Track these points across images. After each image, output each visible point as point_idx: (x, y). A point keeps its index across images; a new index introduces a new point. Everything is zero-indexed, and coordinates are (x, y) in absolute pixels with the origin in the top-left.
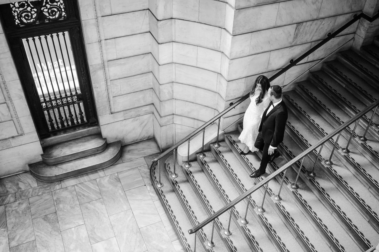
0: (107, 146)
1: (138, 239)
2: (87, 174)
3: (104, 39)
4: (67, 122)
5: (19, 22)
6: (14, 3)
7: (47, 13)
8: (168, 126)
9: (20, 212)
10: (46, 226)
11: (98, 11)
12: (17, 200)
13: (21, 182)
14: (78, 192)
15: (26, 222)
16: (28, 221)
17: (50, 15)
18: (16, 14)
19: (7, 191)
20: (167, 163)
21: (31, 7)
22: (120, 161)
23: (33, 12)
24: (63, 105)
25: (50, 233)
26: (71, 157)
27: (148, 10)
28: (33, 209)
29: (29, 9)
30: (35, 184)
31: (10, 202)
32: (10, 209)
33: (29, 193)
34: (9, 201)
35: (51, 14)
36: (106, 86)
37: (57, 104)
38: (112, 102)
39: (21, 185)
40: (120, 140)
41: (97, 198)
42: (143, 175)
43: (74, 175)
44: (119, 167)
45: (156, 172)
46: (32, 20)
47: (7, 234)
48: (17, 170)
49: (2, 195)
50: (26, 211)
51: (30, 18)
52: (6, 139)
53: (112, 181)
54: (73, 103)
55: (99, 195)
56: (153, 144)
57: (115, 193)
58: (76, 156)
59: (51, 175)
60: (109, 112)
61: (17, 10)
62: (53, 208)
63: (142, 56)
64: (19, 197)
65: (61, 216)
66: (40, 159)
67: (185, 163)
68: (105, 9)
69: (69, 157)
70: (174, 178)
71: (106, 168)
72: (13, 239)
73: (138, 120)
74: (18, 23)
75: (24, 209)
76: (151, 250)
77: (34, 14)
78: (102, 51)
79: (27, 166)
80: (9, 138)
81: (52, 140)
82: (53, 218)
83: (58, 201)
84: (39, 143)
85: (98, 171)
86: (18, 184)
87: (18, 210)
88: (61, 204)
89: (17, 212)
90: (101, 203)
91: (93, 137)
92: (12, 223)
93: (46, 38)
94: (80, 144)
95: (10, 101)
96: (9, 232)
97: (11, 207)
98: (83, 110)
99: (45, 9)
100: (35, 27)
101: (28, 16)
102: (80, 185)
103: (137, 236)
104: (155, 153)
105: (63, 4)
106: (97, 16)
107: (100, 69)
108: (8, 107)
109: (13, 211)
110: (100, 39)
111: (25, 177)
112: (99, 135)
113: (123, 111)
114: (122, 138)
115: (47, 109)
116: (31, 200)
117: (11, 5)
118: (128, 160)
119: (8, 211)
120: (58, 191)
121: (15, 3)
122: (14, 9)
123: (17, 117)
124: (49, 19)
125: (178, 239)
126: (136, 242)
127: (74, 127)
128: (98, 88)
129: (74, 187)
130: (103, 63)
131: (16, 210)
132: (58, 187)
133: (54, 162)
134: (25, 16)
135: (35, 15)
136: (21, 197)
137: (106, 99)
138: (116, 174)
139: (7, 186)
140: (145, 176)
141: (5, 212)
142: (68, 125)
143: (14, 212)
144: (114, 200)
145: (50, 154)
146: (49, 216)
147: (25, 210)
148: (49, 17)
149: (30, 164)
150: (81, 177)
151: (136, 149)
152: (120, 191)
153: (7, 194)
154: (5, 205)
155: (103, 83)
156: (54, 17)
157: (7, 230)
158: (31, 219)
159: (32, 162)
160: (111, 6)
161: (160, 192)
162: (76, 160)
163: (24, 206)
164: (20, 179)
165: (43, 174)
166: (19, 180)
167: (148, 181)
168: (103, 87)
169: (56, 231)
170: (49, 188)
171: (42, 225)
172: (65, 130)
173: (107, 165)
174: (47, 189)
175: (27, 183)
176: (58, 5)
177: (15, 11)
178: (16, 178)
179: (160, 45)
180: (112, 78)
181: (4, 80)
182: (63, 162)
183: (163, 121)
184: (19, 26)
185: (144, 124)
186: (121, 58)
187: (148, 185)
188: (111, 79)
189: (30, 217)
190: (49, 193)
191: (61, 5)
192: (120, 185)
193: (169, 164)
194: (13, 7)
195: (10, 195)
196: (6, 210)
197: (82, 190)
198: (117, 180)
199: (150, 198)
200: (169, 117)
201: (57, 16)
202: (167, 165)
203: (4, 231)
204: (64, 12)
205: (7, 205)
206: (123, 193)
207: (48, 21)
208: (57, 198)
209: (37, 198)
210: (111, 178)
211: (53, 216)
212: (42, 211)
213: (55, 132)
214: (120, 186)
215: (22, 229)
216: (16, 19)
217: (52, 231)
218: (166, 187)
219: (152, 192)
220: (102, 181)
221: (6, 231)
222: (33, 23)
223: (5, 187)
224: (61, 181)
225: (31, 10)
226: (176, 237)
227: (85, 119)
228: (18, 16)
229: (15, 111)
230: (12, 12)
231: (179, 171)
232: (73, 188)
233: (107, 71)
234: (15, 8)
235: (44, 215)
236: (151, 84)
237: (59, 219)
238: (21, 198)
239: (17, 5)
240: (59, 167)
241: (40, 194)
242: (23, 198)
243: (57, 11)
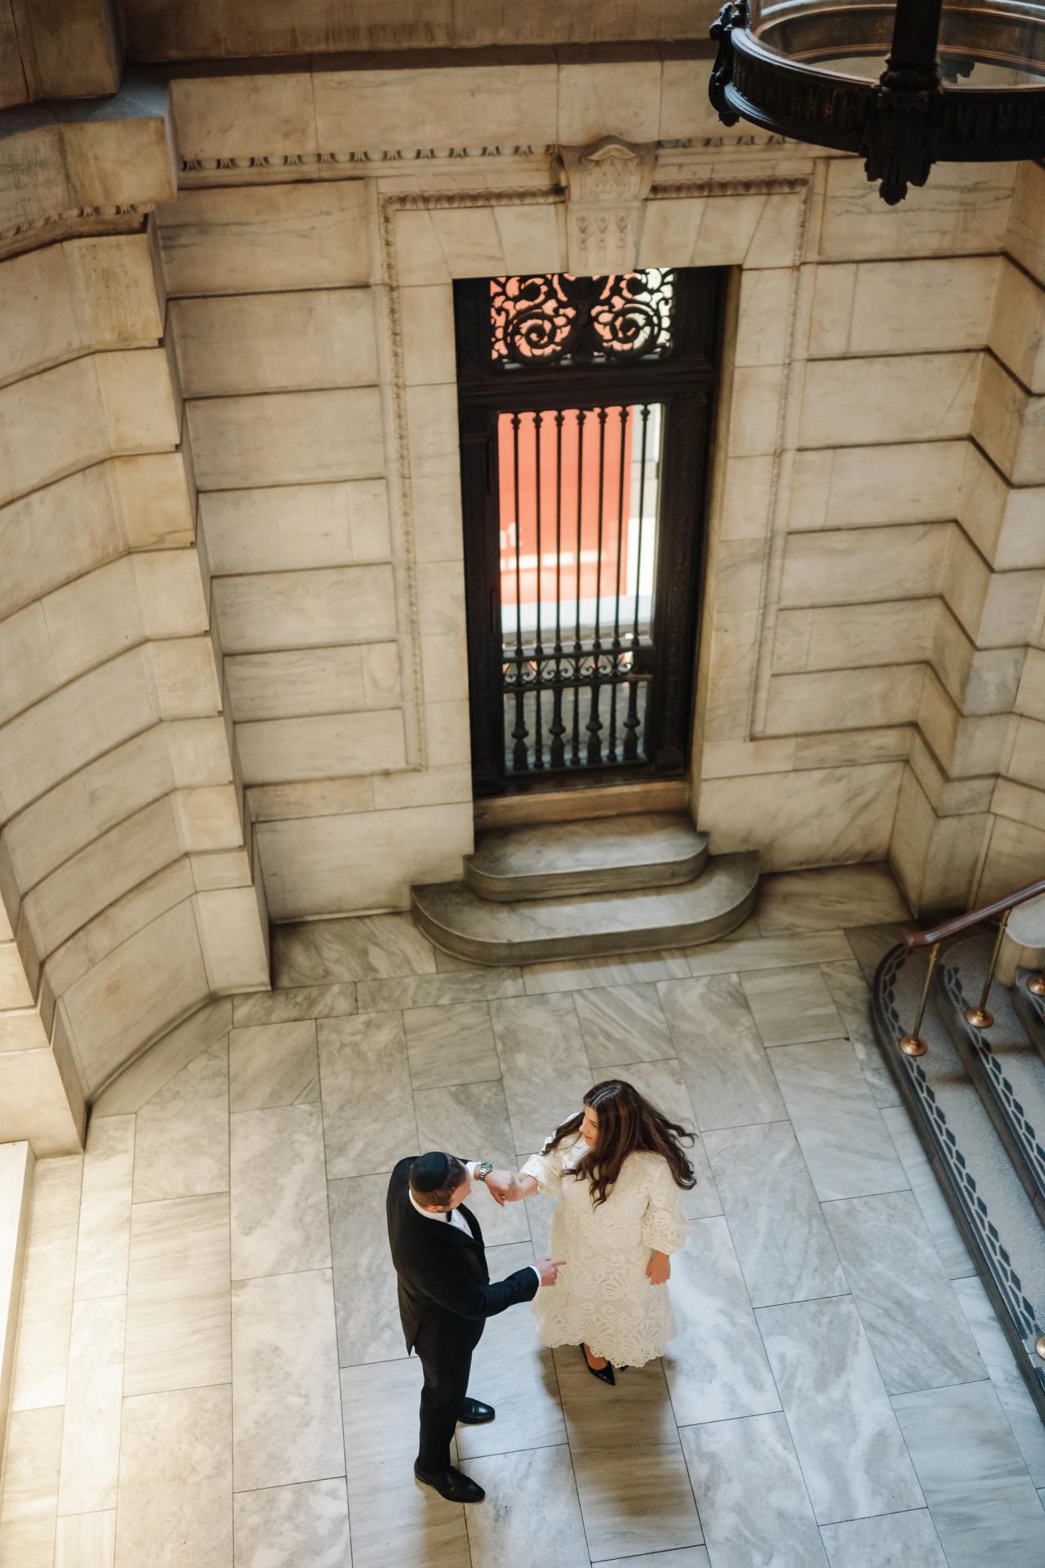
0: (706, 865)
1: (813, 1242)
2: (623, 959)
3: (796, 446)
4: (576, 750)
5: (504, 351)
6: (503, 280)
7: (608, 328)
8: (966, 820)
9: (371, 1055)
10: (464, 1123)
11: (801, 339)
12: (360, 1011)
13: (378, 946)
14: (586, 1019)
15: (390, 1097)
16: (396, 1093)
17: (615, 337)
18: (500, 321)
19: (327, 972)
20: (949, 966)
21: (558, 301)
22: (749, 929)
23: (560, 321)
24: (577, 682)
25: (476, 1152)
26: (572, 884)
27: (982, 355)
28: (417, 1053)
29: (549, 307)
30: (426, 964)
31: (334, 1014)
32: (333, 1036)
33: (405, 991)
34: (332, 1008)
35: (620, 335)
36: (760, 626)
37: (558, 672)
38: (763, 695)
39: (377, 958)
40: (757, 848)
41: (658, 1056)
42: (840, 996)
43: (574, 955)
44: (745, 952)
45: (896, 994)
46: (548, 350)
47: (320, 1129)
48: (369, 901)
49: (310, 982)
50: (392, 1055)
51: (546, 339)
52: (361, 776)
53: (716, 999)
54: (616, 679)
55: (665, 1046)
56: (881, 886)
57: (728, 1048)
58: (593, 882)
59: (492, 936)
60: (743, 732)
61: (509, 305)
62: (491, 1062)
63: (920, 529)
64: (368, 1000)
65: (520, 1100)
66: (456, 871)
67: (1029, 975)
68: (827, 331)
69: (565, 881)
70: (976, 1027)
71: (697, 946)
72: (342, 1149)
73: (844, 782)
74: (500, 355)
75: (385, 1048)
76: (864, 1297)
77: (560, 328)
78: (776, 494)
79: (406, 891)
80: (372, 775)
81: (510, 807)
82: (489, 1099)
83: (510, 1041)
84: (468, 810)
85: (663, 953)
86: (365, 953)
87: (364, 1047)
88: (520, 1052)
89: (360, 1054)
90: (674, 1075)
91: (658, 820)
92: (341, 1089)
93: (581, 419)
94: (611, 840)
95: (410, 637)
96: (327, 1122)
97: (338, 1031)
98: (641, 715)
99: (603, 312)
100: (554, 376)
101: (538, 330)
102: (593, 997)
103: (810, 1232)
104: (888, 919)
105: (670, 301)
106: (793, 355)
107: (754, 558)
108: (400, 658)
109: (343, 1046)
110: (781, 445)
111: (391, 932)
112: (683, 817)
113: (796, 735)
114: (767, 841)
115: (520, 689)
116: (411, 1018)
117: (493, 284)
118: (780, 929)
119: (328, 1042)
120: (512, 1002)
121: (508, 278)
122: (498, 302)
123: (420, 701)
124: (611, 352)
125: (978, 1275)
126: (806, 1252)
127: (597, 772)
128: (727, 634)
129: (569, 1000)
130: (770, 541)
131: (356, 1044)
132: (510, 986)
133: (509, 893)
134: (532, 330)
135: (566, 331)
136: (373, 999)
137: (746, 680)
138: (734, 978)
139: (325, 953)
140: (849, 1003)
141: (315, 1046)
142: (576, 759)
143: (348, 1050)
144: (722, 1072)
145: (498, 859)
146: (473, 1089)
147: (388, 1053)
148: (610, 344)
149: (416, 883)
150: (598, 966)
151: (817, 896)
152: (748, 1046)
153: (325, 981)
154: (319, 1021)
155: (752, 614)
156: (627, 347)
157: (322, 1114)
158: (408, 1089)
159: (429, 879)
160: (851, 325)
161: (914, 1075)
162: (587, 897)
163: (384, 1035)
164: (374, 934)
165: (463, 930)
166: (371, 938)
167: (856, 1024)
168: (749, 632)
169: (498, 1149)
170: (476, 986)
171: (448, 1118)
172: (560, 776)
173: (698, 938)
174: (469, 986)
175: (399, 952)
176: (654, 305)
177: (499, 311)
178: (362, 928)
179: (1013, 493)
180: (787, 602)
181: (411, 556)
182: (540, 896)
183: (956, 795)
184: (503, 364)
185: (861, 800)
186: (838, 529)
187: (857, 1040)
188: (782, 605)
189: (406, 1079)
190: (477, 1005)
191: (662, 303)
192: (745, 1020)
193: (956, 970)
194: (497, 294)
195: (336, 989)
196: (322, 1038)
197: (600, 1014)
198: (735, 998)
199: (865, 1090)
200: (977, 785)
201: (638, 343)
202: (949, 972)
203: (311, 1114)
204: (667, 330)
205: (325, 1021)
206: (758, 1052)
207: (601, 360)
208: (507, 1029)
209: (433, 1014)
210: (715, 989)
211: (489, 1094)
212: (451, 1065)
213: (526, 781)
214: (749, 1024)
215: (376, 1120)
216: (498, 340)
217: (483, 1148)
218: (937, 1060)
219: (875, 1069)
220: (679, 995)
221: (315, 1117)
222: (551, 362)
223: (320, 954)
224: (522, 967)
225: (556, 311)
226: (968, 1266)
227: (640, 750)
228: (506, 328)
229: (419, 677)
230: (490, 312)
231: (997, 1005)
232: (567, 1003)
233: (776, 573)
234: (502, 298)
235: (458, 1081)
236: (928, 643)
237: (512, 1107)
238: (375, 1005)
239: (513, 288)
240: (523, 915)
241: (444, 1001)
242: (383, 1006)
243: (645, 325)
